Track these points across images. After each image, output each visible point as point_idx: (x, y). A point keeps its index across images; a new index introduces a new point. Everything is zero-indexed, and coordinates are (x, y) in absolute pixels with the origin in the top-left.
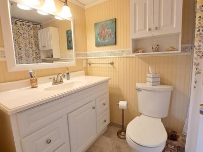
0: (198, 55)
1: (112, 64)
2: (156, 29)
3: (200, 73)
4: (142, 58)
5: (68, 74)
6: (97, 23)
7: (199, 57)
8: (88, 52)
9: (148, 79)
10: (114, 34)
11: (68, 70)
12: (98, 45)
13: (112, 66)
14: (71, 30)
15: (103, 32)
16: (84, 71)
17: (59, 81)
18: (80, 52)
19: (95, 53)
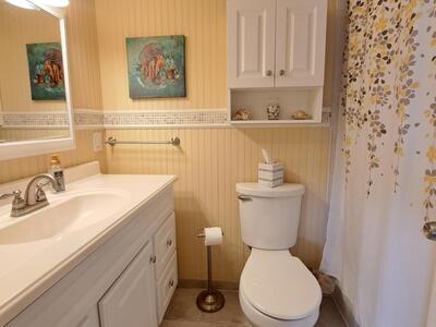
0: (374, 130)
1: (177, 142)
2: (282, 73)
3: (377, 166)
4: (245, 130)
5: (59, 174)
6: (134, 39)
7: (375, 134)
8: (105, 112)
9: (261, 175)
10: (181, 71)
11: (59, 163)
12: (136, 95)
13: (175, 148)
14: (59, 45)
15: (153, 63)
16: (97, 162)
17: (32, 200)
18: (84, 111)
19: (129, 115)
